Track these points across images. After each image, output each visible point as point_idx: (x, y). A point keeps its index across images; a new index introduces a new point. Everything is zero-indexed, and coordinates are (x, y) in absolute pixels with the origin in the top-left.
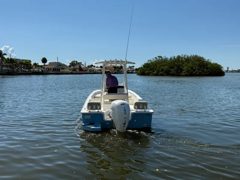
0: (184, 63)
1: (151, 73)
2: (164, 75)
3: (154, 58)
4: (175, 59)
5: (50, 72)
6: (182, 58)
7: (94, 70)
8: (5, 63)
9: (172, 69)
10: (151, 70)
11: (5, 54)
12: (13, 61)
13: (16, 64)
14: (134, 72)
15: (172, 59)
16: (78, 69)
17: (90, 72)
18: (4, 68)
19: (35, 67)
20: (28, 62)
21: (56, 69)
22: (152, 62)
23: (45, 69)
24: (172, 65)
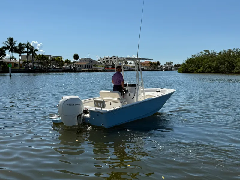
0: (236, 59)
1: (196, 70)
3: (199, 53)
4: (226, 53)
5: (82, 69)
6: (234, 53)
7: (127, 67)
8: (36, 60)
9: (222, 66)
10: (196, 66)
11: (37, 50)
12: (45, 57)
13: (47, 61)
14: (173, 69)
15: (222, 53)
16: (110, 66)
18: (35, 65)
19: (67, 64)
20: (59, 59)
21: (87, 66)
22: (196, 58)
23: (77, 66)
24: (222, 60)
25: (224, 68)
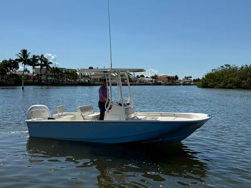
1: (216, 85)
2: (233, 88)
3: (220, 67)
4: (248, 68)
5: (97, 83)
7: (144, 81)
8: (50, 73)
9: (244, 81)
10: (216, 81)
11: (51, 63)
12: (59, 70)
13: (61, 74)
14: (192, 83)
15: (244, 68)
17: (140, 84)
18: (49, 78)
19: (82, 77)
20: (74, 72)
21: (102, 79)
22: (217, 72)
23: (92, 80)
24: (244, 75)
25: (246, 83)
